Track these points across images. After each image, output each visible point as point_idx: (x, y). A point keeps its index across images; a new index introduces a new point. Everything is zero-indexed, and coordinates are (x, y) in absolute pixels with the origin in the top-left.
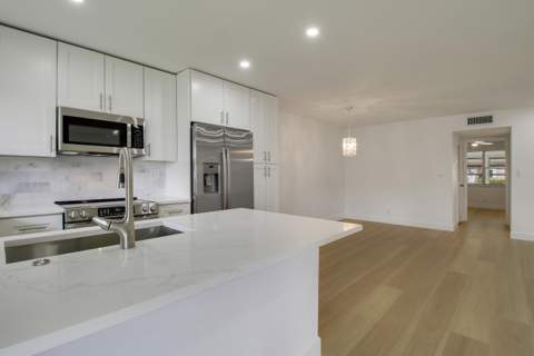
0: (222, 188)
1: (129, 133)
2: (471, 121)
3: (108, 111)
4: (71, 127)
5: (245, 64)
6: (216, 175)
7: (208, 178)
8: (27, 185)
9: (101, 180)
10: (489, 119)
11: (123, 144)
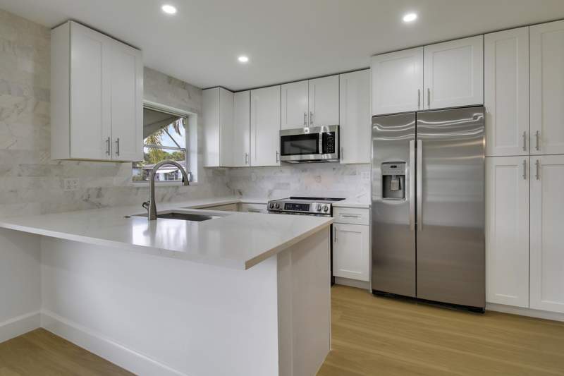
1: (321, 141)
3: (310, 126)
4: (286, 144)
8: (279, 184)
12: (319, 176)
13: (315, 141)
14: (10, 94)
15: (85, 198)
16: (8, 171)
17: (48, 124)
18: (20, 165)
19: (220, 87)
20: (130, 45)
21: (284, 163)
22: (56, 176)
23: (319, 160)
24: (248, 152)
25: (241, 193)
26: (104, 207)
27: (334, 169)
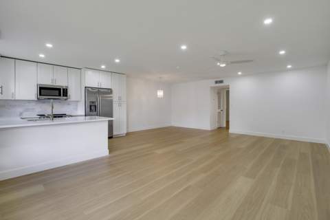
2: (216, 82)
3: (55, 85)
4: (42, 91)
6: (96, 106)
7: (92, 107)
10: (221, 82)
11: (60, 95)
21: (38, 99)
24: (14, 92)
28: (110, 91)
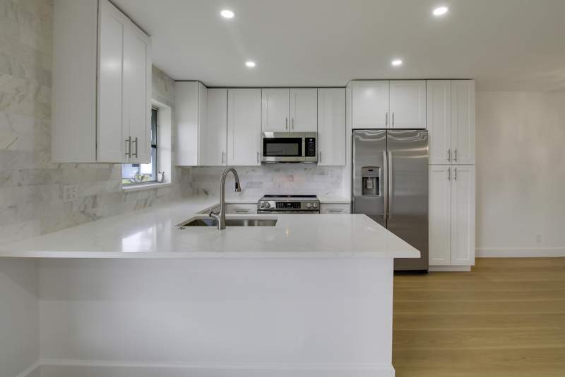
0: (383, 190)
1: (304, 144)
3: (291, 131)
4: (268, 146)
5: (397, 63)
6: (378, 178)
7: (369, 181)
8: (251, 183)
9: (292, 181)
11: (300, 155)
12: (292, 176)
13: (297, 145)
14: (11, 74)
15: (82, 209)
16: (7, 179)
17: (48, 115)
18: (20, 171)
19: (199, 81)
20: (143, 31)
21: (263, 163)
22: (56, 183)
23: (299, 162)
24: (225, 151)
25: (206, 193)
26: (99, 218)
27: (305, 169)
28: (418, 136)
